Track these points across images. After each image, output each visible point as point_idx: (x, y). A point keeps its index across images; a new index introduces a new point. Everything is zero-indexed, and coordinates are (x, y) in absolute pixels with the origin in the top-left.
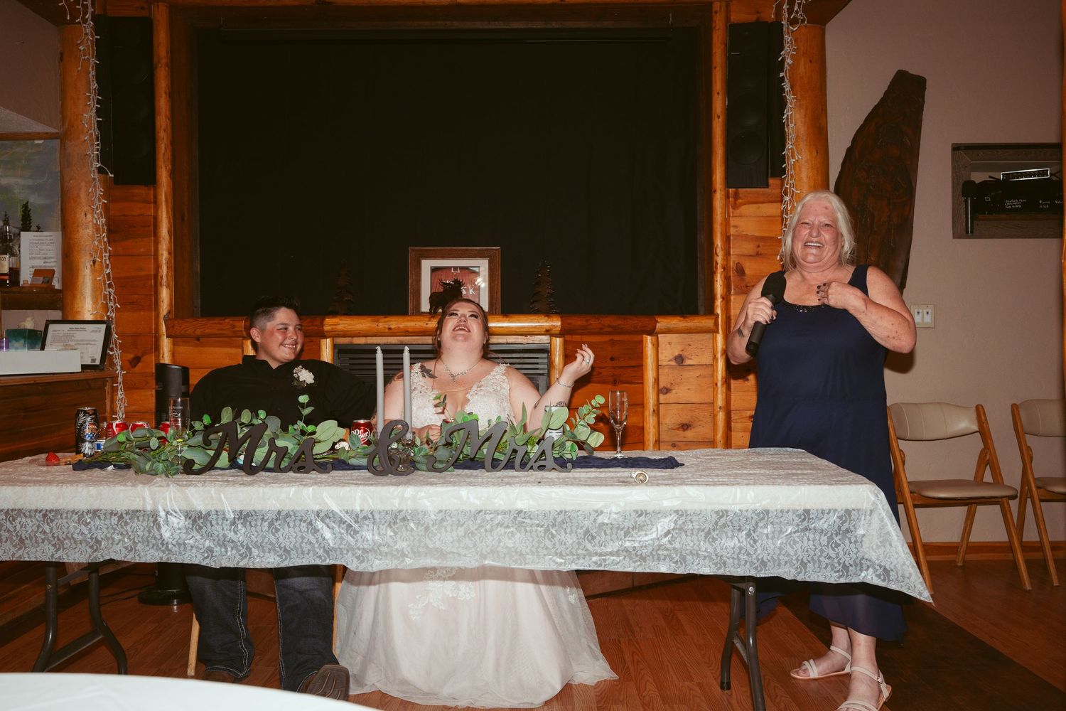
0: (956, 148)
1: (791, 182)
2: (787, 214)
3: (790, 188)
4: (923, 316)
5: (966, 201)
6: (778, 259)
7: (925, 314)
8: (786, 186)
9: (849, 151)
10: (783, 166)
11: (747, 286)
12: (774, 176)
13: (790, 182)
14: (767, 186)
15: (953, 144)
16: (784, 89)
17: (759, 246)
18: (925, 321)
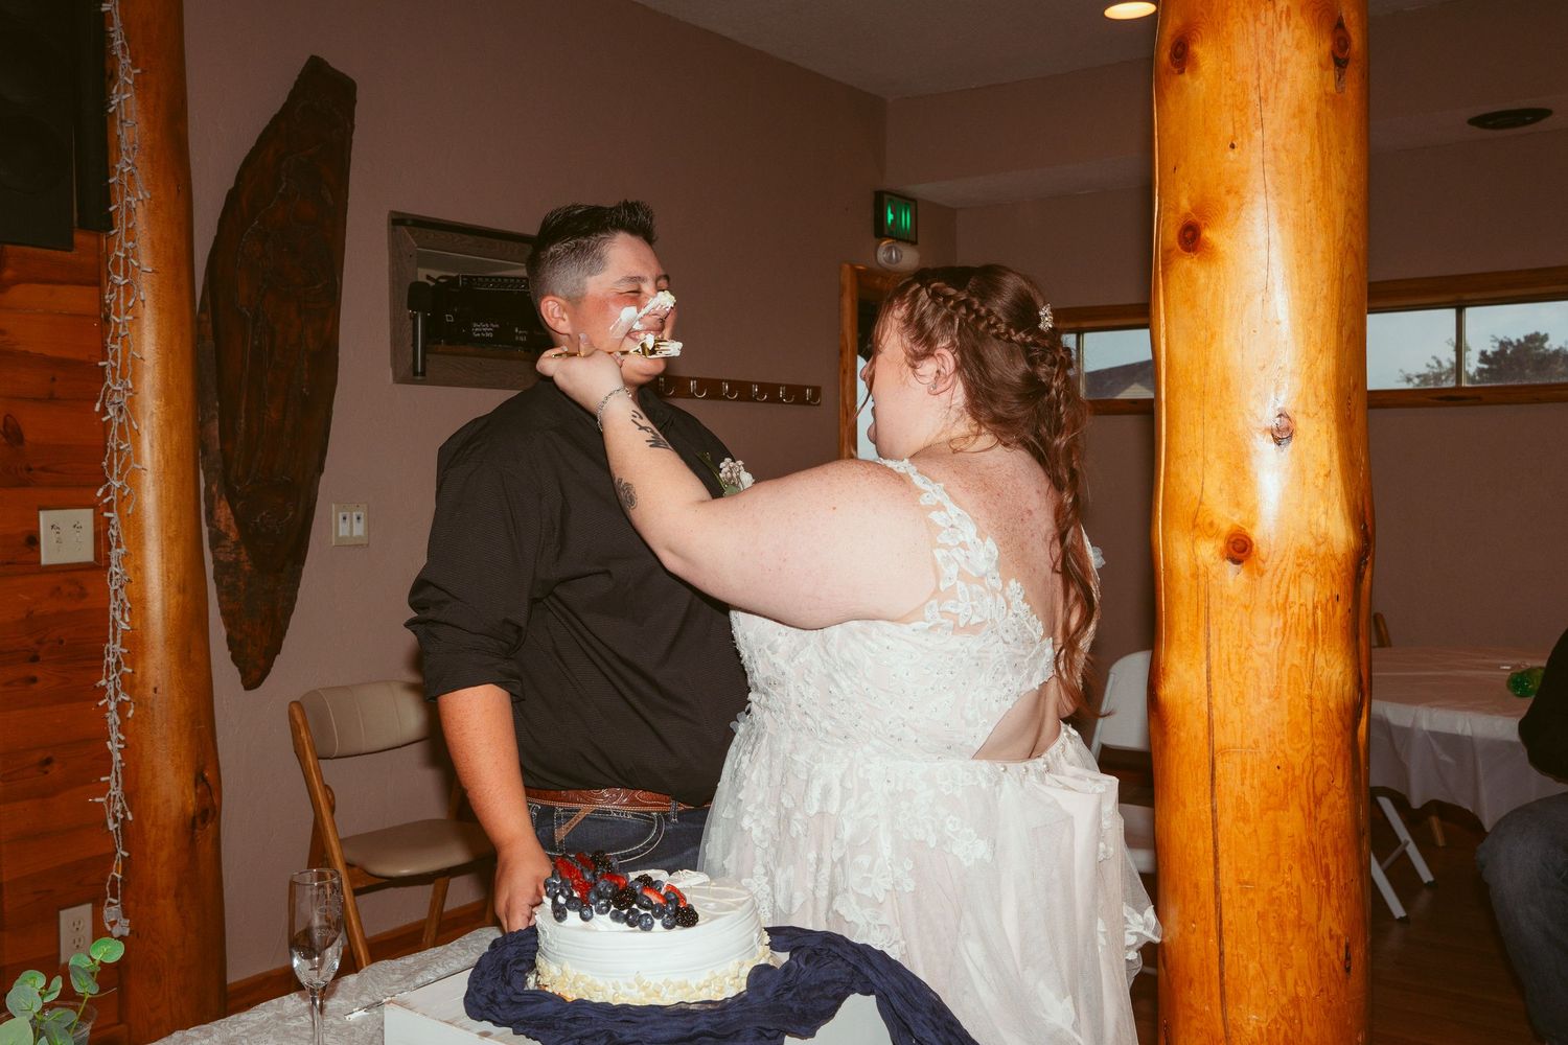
0: (398, 221)
1: (130, 244)
2: (117, 314)
3: (126, 258)
4: (351, 523)
5: (414, 319)
6: (97, 408)
7: (355, 518)
8: (118, 253)
9: (232, 197)
10: (111, 209)
11: (30, 469)
12: (84, 226)
13: (124, 244)
14: (69, 245)
15: (392, 212)
16: (112, 39)
17: (54, 379)
18: (355, 534)
